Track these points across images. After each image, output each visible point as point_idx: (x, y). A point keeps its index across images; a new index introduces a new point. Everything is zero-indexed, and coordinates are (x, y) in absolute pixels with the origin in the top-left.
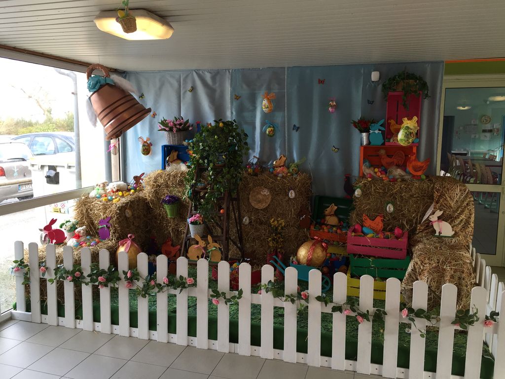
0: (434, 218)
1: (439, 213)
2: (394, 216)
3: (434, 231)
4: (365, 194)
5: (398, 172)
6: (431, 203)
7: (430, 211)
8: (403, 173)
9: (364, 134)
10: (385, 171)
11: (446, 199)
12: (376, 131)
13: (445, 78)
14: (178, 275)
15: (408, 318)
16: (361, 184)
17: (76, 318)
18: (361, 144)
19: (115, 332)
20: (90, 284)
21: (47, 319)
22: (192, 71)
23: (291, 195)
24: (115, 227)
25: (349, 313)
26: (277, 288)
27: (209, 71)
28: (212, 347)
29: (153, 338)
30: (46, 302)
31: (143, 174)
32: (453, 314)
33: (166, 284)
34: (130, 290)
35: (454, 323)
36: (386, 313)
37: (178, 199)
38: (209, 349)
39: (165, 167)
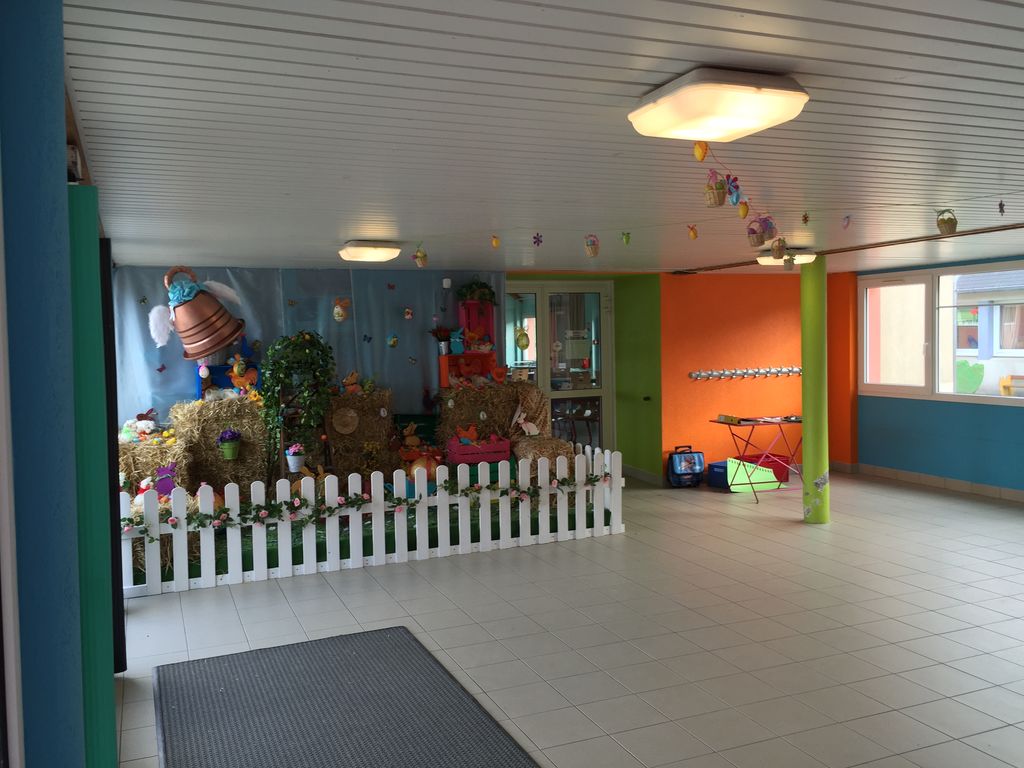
0: (521, 421)
1: (524, 416)
2: (487, 424)
3: (524, 433)
4: (458, 405)
5: (481, 380)
6: (517, 407)
7: (517, 415)
8: (486, 381)
9: (443, 344)
10: (469, 380)
11: (528, 402)
12: (456, 340)
13: (508, 282)
14: (351, 493)
15: (558, 487)
16: (453, 394)
17: (217, 574)
18: (439, 354)
19: (272, 576)
20: (239, 526)
21: (173, 586)
22: (224, 268)
23: (383, 413)
24: (181, 475)
25: (514, 494)
26: (452, 486)
27: (250, 270)
28: (390, 561)
29: (322, 570)
30: (169, 564)
31: (151, 410)
32: (584, 478)
33: (340, 505)
34: (292, 523)
35: (586, 484)
36: (540, 488)
37: (239, 435)
38: (387, 564)
39: (202, 397)
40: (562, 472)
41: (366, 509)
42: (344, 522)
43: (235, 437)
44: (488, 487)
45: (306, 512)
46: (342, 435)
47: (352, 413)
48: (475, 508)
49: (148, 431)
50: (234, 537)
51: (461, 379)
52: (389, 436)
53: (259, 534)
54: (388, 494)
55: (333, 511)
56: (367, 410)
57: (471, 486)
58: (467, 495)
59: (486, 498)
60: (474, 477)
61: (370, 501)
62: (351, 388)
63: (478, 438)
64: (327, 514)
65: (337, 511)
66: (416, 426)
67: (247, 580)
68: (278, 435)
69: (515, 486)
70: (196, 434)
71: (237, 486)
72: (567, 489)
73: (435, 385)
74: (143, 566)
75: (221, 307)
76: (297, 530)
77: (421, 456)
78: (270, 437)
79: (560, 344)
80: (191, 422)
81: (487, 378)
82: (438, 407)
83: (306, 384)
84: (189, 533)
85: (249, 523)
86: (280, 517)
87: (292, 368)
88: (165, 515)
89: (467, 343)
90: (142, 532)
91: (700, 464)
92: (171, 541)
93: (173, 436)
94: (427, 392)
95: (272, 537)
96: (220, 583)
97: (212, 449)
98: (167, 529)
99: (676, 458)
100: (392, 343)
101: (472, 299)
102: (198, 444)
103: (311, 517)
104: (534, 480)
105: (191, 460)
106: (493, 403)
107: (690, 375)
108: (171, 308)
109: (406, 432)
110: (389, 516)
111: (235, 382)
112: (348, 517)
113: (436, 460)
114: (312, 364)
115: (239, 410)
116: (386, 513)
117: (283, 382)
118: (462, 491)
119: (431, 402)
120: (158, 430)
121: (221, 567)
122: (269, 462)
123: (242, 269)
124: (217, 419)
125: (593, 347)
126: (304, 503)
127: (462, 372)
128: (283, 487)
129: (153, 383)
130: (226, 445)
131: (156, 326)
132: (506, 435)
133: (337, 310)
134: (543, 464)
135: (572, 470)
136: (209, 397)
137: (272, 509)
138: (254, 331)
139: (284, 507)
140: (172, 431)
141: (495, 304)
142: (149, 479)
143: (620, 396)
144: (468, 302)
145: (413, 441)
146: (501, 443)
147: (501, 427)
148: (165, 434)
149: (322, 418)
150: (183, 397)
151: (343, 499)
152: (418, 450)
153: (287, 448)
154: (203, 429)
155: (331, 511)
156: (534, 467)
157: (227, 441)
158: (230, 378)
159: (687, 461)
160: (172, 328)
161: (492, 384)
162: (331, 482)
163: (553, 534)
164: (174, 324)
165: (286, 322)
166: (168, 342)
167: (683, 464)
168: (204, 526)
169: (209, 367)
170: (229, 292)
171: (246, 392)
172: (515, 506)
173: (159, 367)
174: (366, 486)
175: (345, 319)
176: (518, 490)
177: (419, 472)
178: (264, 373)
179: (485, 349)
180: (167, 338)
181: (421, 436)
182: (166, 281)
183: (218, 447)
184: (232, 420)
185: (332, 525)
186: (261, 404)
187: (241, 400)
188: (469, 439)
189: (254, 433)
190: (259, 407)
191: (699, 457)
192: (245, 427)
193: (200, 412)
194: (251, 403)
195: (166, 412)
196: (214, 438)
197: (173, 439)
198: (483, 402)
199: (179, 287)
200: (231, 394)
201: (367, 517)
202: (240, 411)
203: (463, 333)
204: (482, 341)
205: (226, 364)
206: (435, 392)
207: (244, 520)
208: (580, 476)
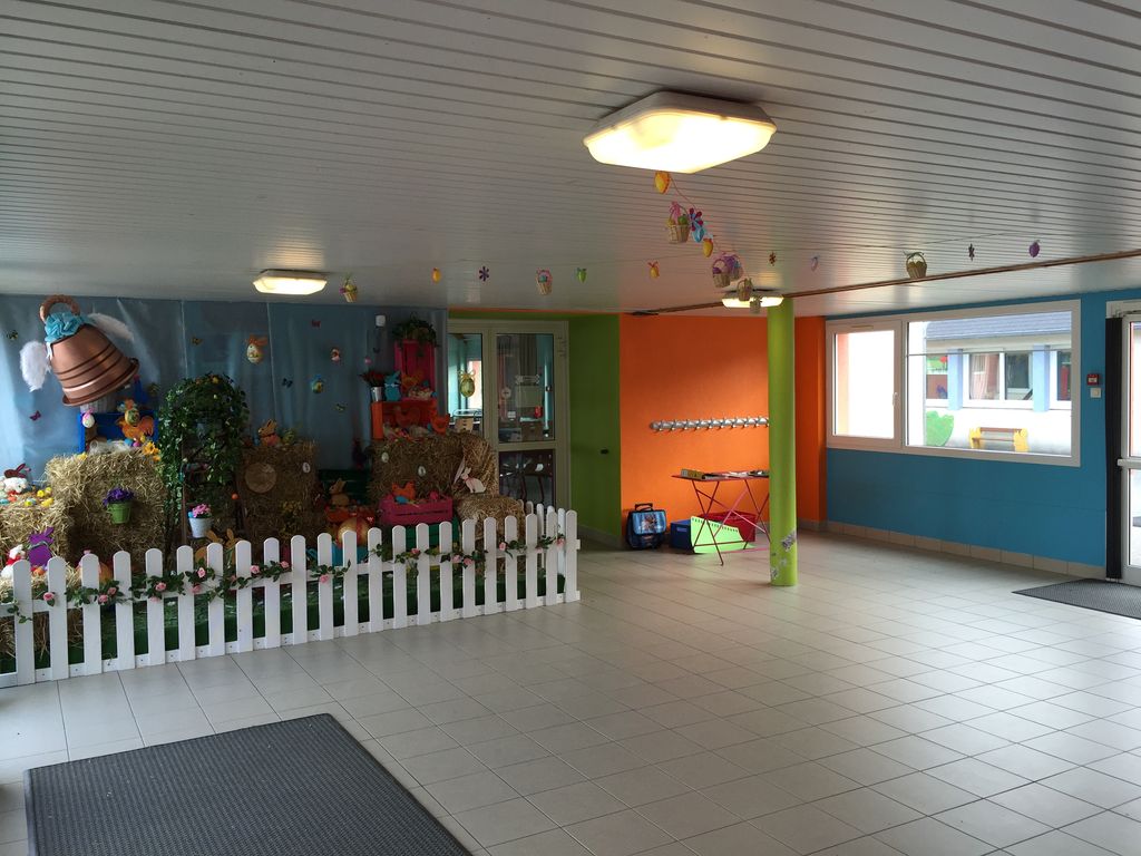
1: (468, 471)
2: (426, 480)
3: (468, 490)
4: (392, 458)
5: (420, 431)
6: (460, 460)
7: (461, 470)
8: (426, 431)
9: (376, 390)
10: (406, 431)
11: (473, 455)
12: (391, 385)
13: (450, 321)
14: (267, 561)
15: (506, 551)
16: (387, 447)
17: (104, 658)
18: (372, 401)
19: (171, 660)
20: (131, 602)
21: (49, 673)
22: (115, 298)
23: (306, 468)
24: (60, 542)
25: (457, 559)
26: (385, 551)
27: (147, 301)
28: (314, 639)
29: (231, 651)
30: (44, 647)
31: (23, 465)
32: (535, 541)
33: (254, 576)
34: (196, 596)
35: (537, 547)
36: (486, 552)
37: (132, 494)
38: (309, 642)
39: (86, 449)
40: (511, 533)
41: (285, 579)
42: (259, 595)
43: (126, 497)
44: (427, 552)
45: (212, 584)
46: (257, 494)
47: (269, 469)
48: (412, 576)
49: (18, 490)
50: (124, 615)
51: (397, 430)
52: (313, 495)
53: (155, 611)
54: (311, 562)
55: (246, 582)
56: (286, 464)
57: (408, 550)
58: (403, 561)
59: (424, 564)
60: (411, 540)
61: (289, 569)
62: (267, 440)
63: (416, 497)
64: (238, 585)
65: (250, 582)
66: (344, 483)
67: (140, 664)
68: (179, 495)
69: (457, 550)
70: (78, 493)
71: (129, 555)
72: (516, 553)
73: (366, 435)
74: (13, 651)
75: (111, 343)
76: (201, 605)
77: (350, 517)
78: (169, 497)
79: (509, 391)
80: (72, 480)
81: (426, 427)
82: (370, 461)
83: (213, 435)
84: (68, 610)
85: (143, 598)
86: (181, 591)
87: (197, 417)
88: (40, 590)
89: (403, 389)
90: (10, 611)
91: (662, 524)
92: (47, 621)
93: (50, 496)
94: (357, 444)
95: (171, 613)
96: (107, 669)
97: (99, 512)
98: (43, 606)
99: (636, 516)
100: (316, 388)
101: (411, 339)
102: (81, 505)
103: (218, 590)
104: (479, 543)
105: (72, 524)
106: (433, 457)
107: (651, 427)
108: (48, 344)
109: (332, 490)
110: (312, 587)
111: (126, 432)
112: (263, 588)
113: (368, 522)
114: (221, 412)
115: (131, 465)
116: (308, 583)
117: (185, 433)
118: (397, 557)
119: (362, 455)
120: (31, 489)
121: (109, 650)
122: (167, 525)
123: (135, 300)
124: (104, 476)
125: (546, 393)
126: (210, 573)
127: (398, 421)
128: (185, 557)
129: (26, 434)
130: (116, 506)
131: (29, 366)
132: (448, 492)
133: (252, 349)
134: (490, 525)
135: (522, 531)
136: (94, 450)
137: (172, 581)
138: (151, 373)
139: (186, 579)
140: (48, 490)
141: (436, 346)
142: (20, 547)
143: (575, 449)
144: (405, 342)
145: (340, 500)
146: (443, 501)
147: (442, 484)
148: (40, 493)
149: (234, 476)
150: (62, 451)
151: (257, 568)
152: (346, 510)
153: (190, 509)
154: (87, 488)
155: (243, 582)
156: (479, 529)
157: (116, 501)
158: (121, 428)
159: (647, 520)
160: (48, 369)
161: (431, 436)
162: (243, 549)
163: (500, 603)
164: (51, 363)
165: (189, 363)
166: (44, 385)
167: (644, 523)
168: (87, 602)
169: (94, 415)
170: (120, 328)
171: (140, 444)
172: (457, 573)
173: (33, 414)
174: (285, 552)
175: (261, 360)
176: (461, 555)
177: (348, 535)
178: (162, 423)
179: (425, 395)
180: (43, 379)
181: (351, 494)
182: (42, 313)
183: (105, 509)
184: (122, 477)
185: (244, 599)
186: (158, 458)
187: (134, 453)
188: (405, 497)
189: (149, 493)
190: (156, 462)
191: (661, 516)
192: (139, 485)
193: (83, 468)
194: (147, 456)
195: (42, 468)
196: (100, 498)
197: (50, 499)
198: (421, 456)
199: (58, 320)
200: (121, 447)
201: (286, 589)
202: (133, 466)
203: (399, 378)
204: (421, 387)
205: (116, 411)
206: (367, 444)
207: (137, 595)
208: (531, 538)
